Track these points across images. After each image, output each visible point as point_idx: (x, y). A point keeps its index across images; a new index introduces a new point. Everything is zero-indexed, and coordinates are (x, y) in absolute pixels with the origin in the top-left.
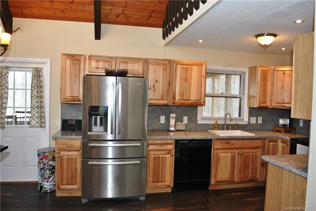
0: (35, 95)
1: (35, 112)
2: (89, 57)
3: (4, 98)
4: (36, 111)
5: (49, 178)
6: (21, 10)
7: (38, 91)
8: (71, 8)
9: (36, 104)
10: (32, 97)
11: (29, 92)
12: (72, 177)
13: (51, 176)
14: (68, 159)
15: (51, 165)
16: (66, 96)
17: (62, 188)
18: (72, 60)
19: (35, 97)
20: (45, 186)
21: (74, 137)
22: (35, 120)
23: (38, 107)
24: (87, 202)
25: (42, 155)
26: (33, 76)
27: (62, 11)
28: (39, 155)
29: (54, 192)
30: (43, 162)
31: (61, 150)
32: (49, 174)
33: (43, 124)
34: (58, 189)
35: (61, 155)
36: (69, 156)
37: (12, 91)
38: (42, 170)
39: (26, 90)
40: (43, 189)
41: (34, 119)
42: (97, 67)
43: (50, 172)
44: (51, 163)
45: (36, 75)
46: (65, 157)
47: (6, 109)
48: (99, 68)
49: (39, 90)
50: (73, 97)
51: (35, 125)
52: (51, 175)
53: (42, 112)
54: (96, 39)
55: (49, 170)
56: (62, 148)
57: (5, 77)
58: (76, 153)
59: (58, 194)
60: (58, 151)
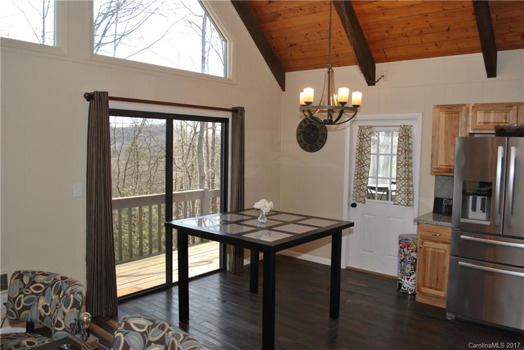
0: (402, 163)
1: (401, 185)
2: (473, 107)
3: (366, 165)
4: (403, 184)
5: (411, 274)
6: (384, 52)
7: (405, 157)
8: (448, 37)
9: (403, 174)
10: (398, 165)
11: (395, 159)
12: (438, 279)
13: (413, 273)
14: (434, 253)
15: (414, 259)
16: (439, 165)
17: (423, 291)
18: (448, 114)
19: (402, 165)
20: (405, 285)
21: (443, 223)
22: (402, 195)
23: (405, 179)
24: (454, 318)
25: (404, 243)
26: (400, 137)
27: (436, 45)
28: (400, 242)
29: (414, 295)
30: (404, 252)
31: (424, 239)
32: (410, 269)
33: (411, 202)
34: (418, 291)
35: (424, 245)
36: (435, 248)
37: (375, 156)
38: (402, 263)
39: (392, 155)
40: (402, 288)
41: (400, 194)
42: (486, 121)
43: (413, 267)
44: (414, 254)
45: (404, 135)
46: (430, 249)
47: (367, 179)
48: (489, 123)
49: (407, 156)
50: (449, 166)
51: (401, 203)
52: (413, 271)
53: (410, 186)
54: (489, 76)
55: (412, 264)
56: (426, 236)
57: (368, 139)
58: (446, 247)
59: (419, 299)
60: (421, 240)
